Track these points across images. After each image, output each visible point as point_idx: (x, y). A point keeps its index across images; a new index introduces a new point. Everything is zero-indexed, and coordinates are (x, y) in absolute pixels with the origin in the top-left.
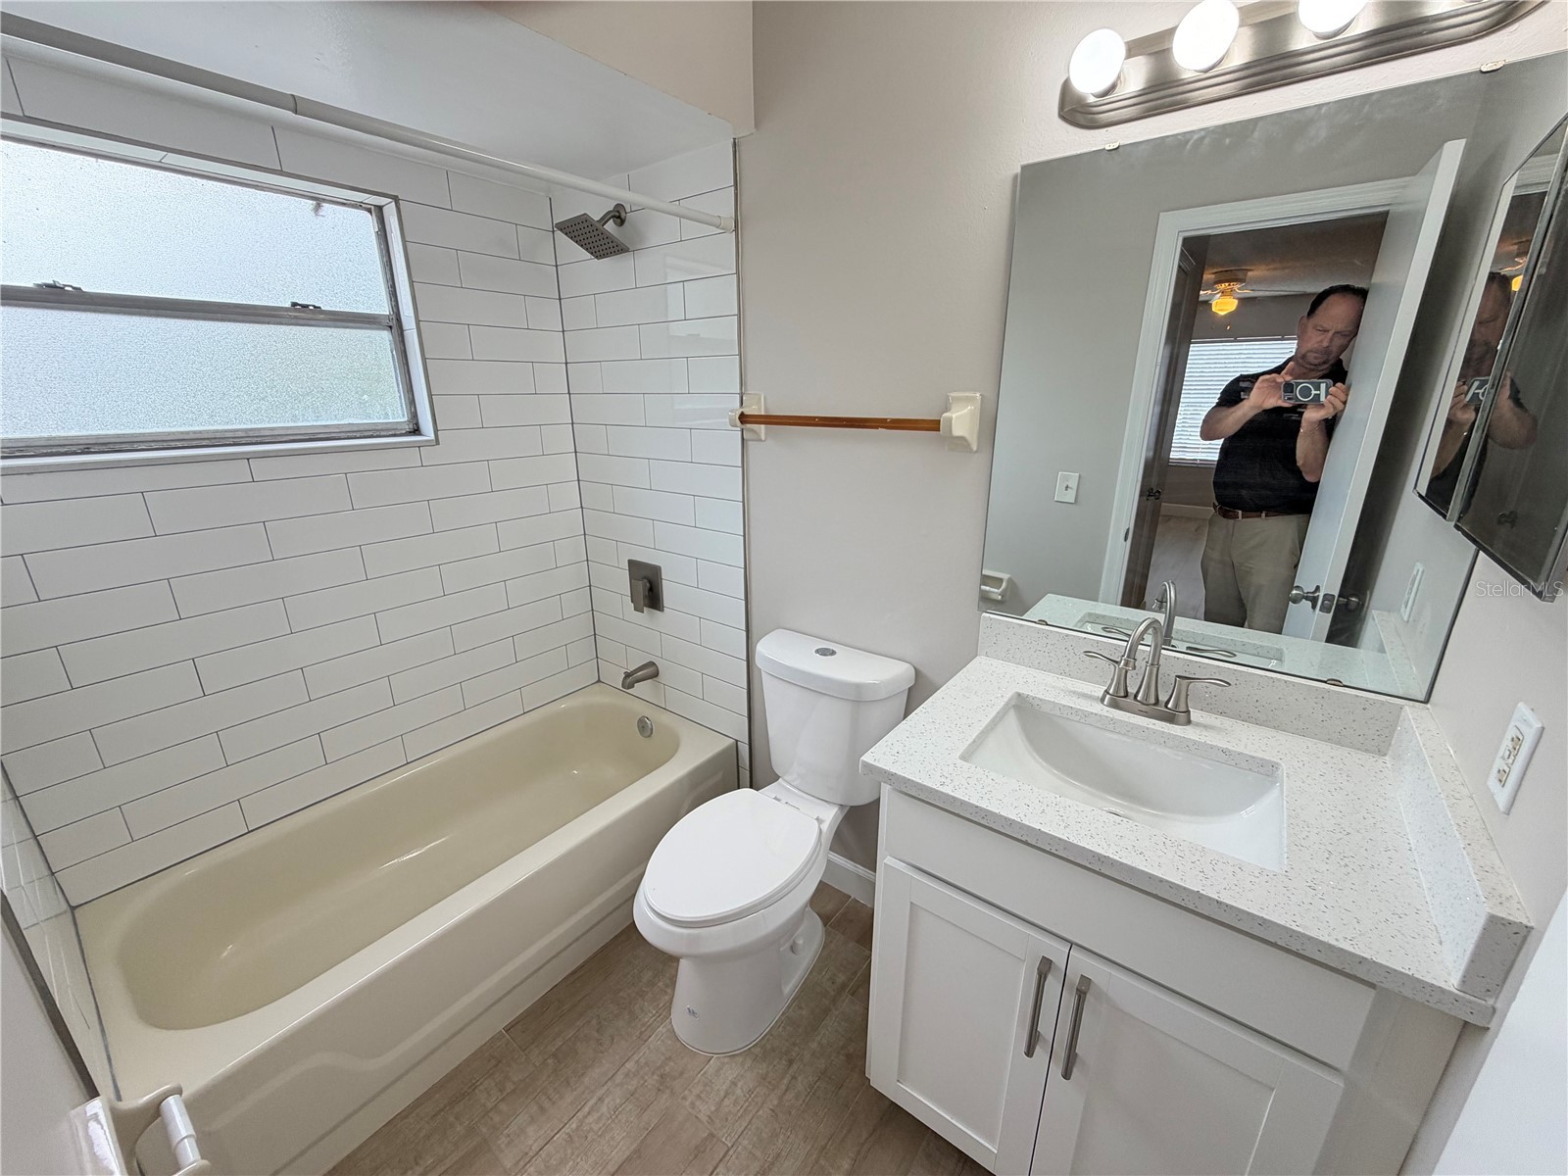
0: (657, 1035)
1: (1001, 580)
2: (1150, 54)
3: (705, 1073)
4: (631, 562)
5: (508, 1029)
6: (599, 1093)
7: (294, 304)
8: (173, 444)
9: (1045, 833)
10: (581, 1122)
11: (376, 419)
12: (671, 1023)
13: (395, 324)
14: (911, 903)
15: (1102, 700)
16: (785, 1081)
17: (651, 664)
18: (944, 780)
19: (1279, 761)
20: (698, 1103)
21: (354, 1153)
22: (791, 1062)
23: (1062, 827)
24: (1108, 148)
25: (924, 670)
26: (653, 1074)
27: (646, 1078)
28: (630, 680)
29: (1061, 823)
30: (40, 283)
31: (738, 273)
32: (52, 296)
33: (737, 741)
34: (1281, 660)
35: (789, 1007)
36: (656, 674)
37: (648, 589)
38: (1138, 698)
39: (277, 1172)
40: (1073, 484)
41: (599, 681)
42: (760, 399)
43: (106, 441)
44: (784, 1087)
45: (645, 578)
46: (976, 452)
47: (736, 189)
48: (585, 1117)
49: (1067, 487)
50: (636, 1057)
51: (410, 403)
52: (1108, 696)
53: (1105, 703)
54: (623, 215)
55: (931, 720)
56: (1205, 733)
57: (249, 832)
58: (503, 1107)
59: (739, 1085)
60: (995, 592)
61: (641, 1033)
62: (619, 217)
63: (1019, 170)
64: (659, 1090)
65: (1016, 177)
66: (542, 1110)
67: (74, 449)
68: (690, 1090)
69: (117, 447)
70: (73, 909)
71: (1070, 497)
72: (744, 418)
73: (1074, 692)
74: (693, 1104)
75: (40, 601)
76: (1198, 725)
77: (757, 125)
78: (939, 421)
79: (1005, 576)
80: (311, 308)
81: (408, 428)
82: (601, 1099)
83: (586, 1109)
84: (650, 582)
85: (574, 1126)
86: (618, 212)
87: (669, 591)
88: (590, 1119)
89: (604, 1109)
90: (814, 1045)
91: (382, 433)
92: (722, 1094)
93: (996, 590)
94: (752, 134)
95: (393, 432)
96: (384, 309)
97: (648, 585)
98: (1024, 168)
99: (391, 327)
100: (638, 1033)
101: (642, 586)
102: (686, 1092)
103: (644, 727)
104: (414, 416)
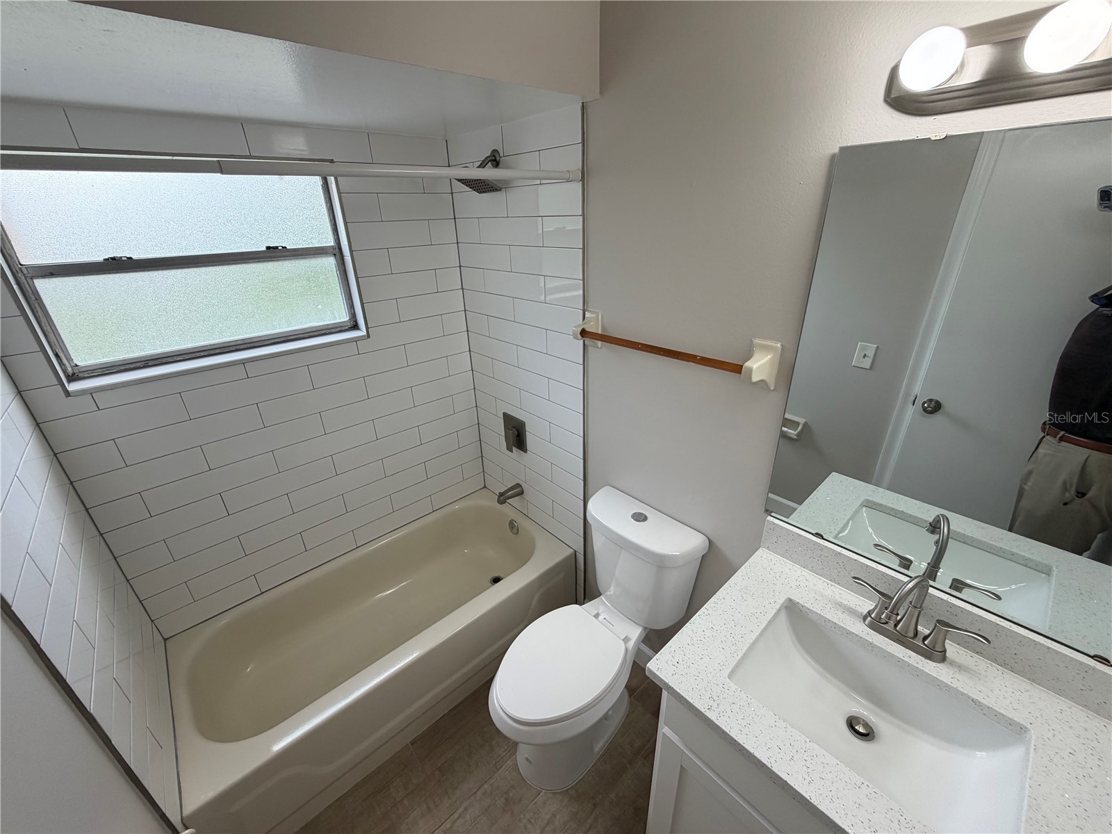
0: (505, 767)
1: (798, 424)
2: (994, 43)
3: (535, 803)
4: (505, 415)
5: (413, 743)
6: (465, 804)
7: (268, 248)
8: (198, 354)
9: (790, 786)
10: (453, 824)
11: (328, 320)
12: (516, 758)
13: (337, 252)
14: (681, 766)
15: (865, 618)
16: (590, 821)
17: (518, 485)
18: (711, 703)
19: (1028, 726)
20: (529, 826)
21: (317, 817)
22: (595, 805)
23: (807, 781)
24: (933, 138)
25: (717, 542)
26: (501, 796)
27: (497, 799)
28: (503, 498)
29: (806, 777)
30: (107, 257)
31: (583, 215)
32: (115, 265)
33: (575, 551)
34: (1049, 575)
35: (598, 760)
36: (522, 493)
37: (517, 435)
38: (898, 629)
39: (268, 832)
40: (871, 353)
41: (485, 487)
42: (598, 316)
43: (157, 357)
44: (588, 825)
45: (514, 427)
46: (773, 390)
47: (583, 146)
48: (456, 821)
49: (865, 356)
50: (491, 781)
51: (351, 307)
52: (869, 618)
53: (866, 623)
54: (498, 158)
55: (711, 626)
56: (958, 676)
57: (262, 593)
58: (406, 802)
59: (558, 817)
60: (792, 433)
61: (496, 763)
62: (495, 160)
63: (837, 151)
64: (504, 810)
65: (833, 157)
66: (428, 808)
67: (138, 365)
68: (524, 815)
69: (164, 360)
70: (165, 640)
71: (867, 363)
72: (584, 333)
73: (840, 604)
74: (525, 826)
75: (127, 466)
76: (953, 663)
77: (601, 93)
78: (742, 366)
79: (802, 421)
80: (281, 248)
81: (350, 324)
82: (466, 809)
83: (456, 815)
84: (517, 430)
85: (448, 826)
86: (494, 156)
87: (530, 439)
88: (458, 823)
89: (468, 817)
90: (612, 796)
91: (333, 331)
92: (546, 821)
93: (793, 432)
94: (597, 99)
95: (339, 329)
96: (331, 242)
97: (516, 432)
98: (842, 149)
99: (335, 255)
100: (494, 762)
101: (513, 433)
102: (522, 816)
103: (512, 525)
104: (353, 316)
